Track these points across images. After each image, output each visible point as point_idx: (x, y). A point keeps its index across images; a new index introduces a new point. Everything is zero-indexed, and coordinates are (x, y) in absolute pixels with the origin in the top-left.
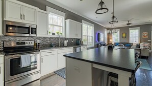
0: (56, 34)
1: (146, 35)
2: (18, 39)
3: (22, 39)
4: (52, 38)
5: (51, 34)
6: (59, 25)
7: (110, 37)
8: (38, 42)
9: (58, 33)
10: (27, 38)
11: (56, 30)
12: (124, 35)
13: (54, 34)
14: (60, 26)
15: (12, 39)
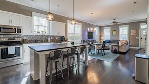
0: (41, 33)
1: (135, 32)
2: (10, 37)
3: (13, 36)
4: (38, 36)
5: (37, 33)
6: (44, 25)
7: (102, 35)
8: (26, 38)
9: (43, 32)
10: (16, 36)
11: (41, 30)
12: (115, 33)
13: (39, 33)
14: (45, 27)
15: (6, 36)
